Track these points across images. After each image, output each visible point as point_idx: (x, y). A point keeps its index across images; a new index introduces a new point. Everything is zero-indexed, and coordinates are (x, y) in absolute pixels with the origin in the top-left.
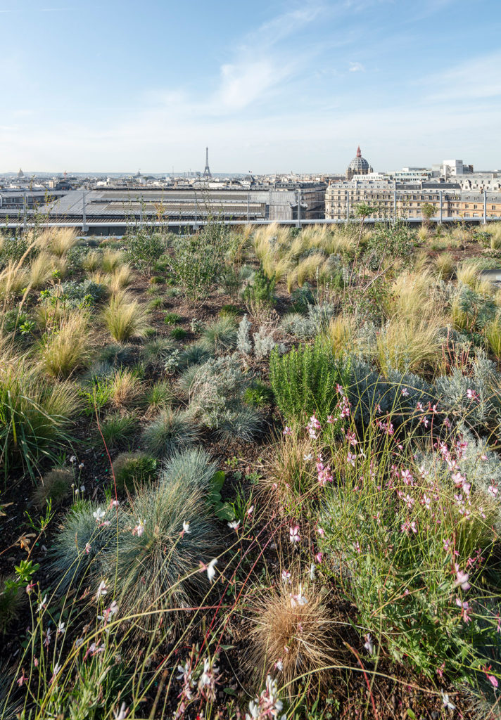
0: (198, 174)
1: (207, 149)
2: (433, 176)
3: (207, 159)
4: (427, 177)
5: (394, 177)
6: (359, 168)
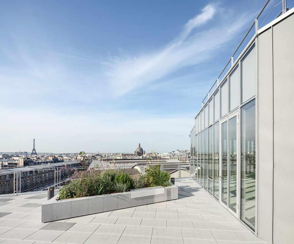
0: (26, 153)
6: (140, 151)
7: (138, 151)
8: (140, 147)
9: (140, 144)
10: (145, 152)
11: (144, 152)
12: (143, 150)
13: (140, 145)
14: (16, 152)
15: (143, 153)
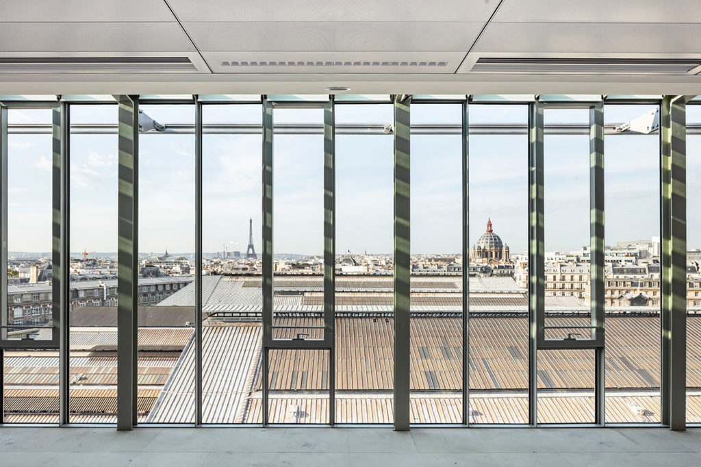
0: (237, 254)
1: (251, 221)
2: (641, 258)
3: (251, 234)
4: (633, 259)
5: (582, 259)
6: (491, 246)
7: (482, 248)
8: (491, 231)
9: (489, 222)
10: (508, 248)
11: (504, 250)
12: (504, 244)
13: (490, 225)
14: (218, 253)
15: (501, 253)
